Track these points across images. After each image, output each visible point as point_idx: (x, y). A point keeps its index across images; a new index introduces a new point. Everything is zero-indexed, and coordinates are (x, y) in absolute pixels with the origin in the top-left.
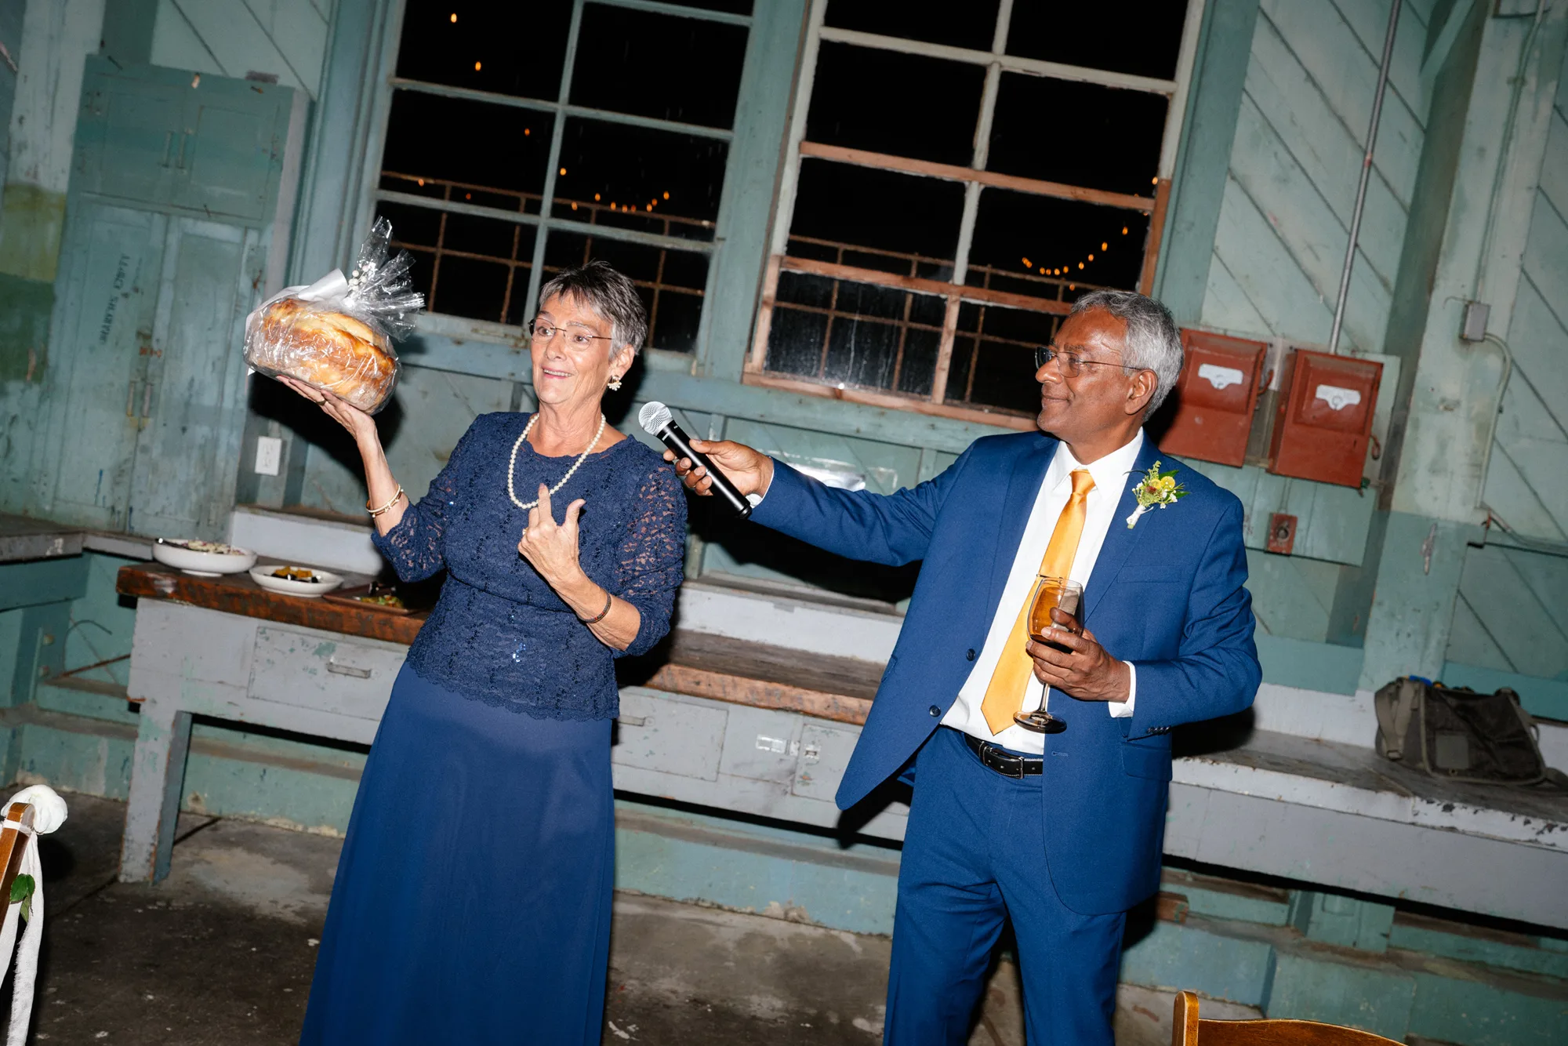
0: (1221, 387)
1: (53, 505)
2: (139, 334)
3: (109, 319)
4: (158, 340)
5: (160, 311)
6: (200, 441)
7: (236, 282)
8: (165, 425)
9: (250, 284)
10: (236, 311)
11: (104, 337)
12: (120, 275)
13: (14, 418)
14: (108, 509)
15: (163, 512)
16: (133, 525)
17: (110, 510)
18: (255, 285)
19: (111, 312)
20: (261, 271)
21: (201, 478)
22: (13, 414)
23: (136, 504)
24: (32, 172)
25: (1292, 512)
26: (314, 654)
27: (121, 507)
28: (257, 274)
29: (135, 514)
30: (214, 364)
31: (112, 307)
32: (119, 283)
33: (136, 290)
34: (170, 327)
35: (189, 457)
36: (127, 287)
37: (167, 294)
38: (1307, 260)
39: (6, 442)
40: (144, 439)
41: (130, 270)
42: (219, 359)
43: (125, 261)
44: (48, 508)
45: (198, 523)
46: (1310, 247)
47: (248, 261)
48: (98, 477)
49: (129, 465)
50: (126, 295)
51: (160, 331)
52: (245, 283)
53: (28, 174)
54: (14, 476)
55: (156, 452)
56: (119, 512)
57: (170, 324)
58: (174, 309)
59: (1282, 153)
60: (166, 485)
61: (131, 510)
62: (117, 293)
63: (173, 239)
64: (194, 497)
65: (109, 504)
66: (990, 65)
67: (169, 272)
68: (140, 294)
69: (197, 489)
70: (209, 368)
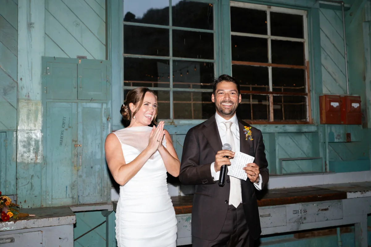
0: (335, 107)
1: (52, 201)
2: (73, 141)
3: (62, 138)
4: (80, 142)
5: (79, 132)
6: (97, 170)
7: (101, 120)
8: (85, 167)
9: (106, 119)
10: (103, 128)
11: (61, 144)
12: (64, 123)
13: (32, 176)
14: (71, 198)
15: (89, 195)
16: (80, 201)
17: (72, 198)
18: (108, 120)
19: (62, 135)
20: (109, 115)
21: (100, 181)
22: (32, 175)
23: (80, 194)
24: (27, 95)
25: (349, 132)
26: (185, 221)
27: (76, 197)
28: (108, 116)
29: (80, 198)
30: (98, 145)
31: (62, 134)
32: (63, 126)
33: (70, 127)
34: (83, 137)
35: (95, 175)
36: (66, 127)
37: (80, 127)
38: (333, 75)
39: (30, 184)
40: (80, 173)
41: (67, 122)
42: (100, 143)
43: (64, 119)
44: (50, 203)
45: (101, 195)
46: (334, 73)
47: (104, 113)
48: (66, 189)
49: (76, 183)
50: (67, 129)
51: (80, 138)
52: (104, 120)
53: (26, 96)
54: (35, 195)
55: (84, 176)
56: (75, 198)
57: (83, 136)
58: (83, 131)
59: (325, 53)
60: (89, 186)
61: (79, 196)
62: (63, 129)
63: (80, 110)
64: (98, 188)
65: (71, 196)
66: (268, 38)
67: (80, 120)
68: (71, 128)
69: (99, 185)
70: (97, 147)
